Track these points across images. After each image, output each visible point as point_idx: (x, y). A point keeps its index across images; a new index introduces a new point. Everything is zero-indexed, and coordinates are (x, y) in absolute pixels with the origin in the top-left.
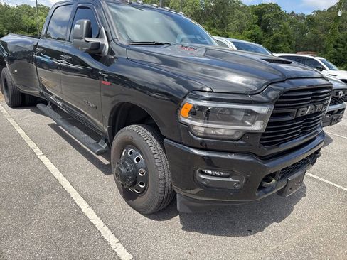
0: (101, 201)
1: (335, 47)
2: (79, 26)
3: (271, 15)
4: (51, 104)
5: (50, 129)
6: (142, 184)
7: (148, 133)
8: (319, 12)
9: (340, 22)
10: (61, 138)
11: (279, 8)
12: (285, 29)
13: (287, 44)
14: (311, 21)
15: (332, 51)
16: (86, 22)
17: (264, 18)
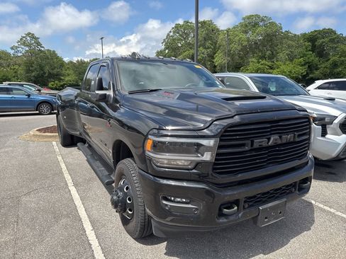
0: (104, 226)
3: (326, 40)
4: (88, 143)
6: (130, 210)
11: (334, 32)
12: (344, 52)
17: (318, 43)
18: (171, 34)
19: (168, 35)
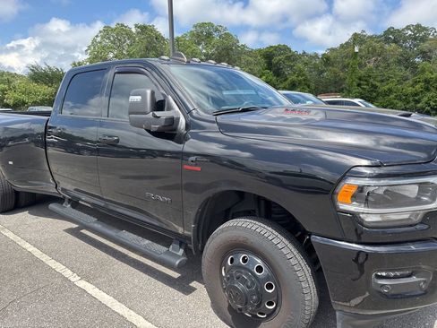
1: (359, 85)
2: (140, 97)
3: (282, 57)
4: (70, 201)
5: (70, 237)
6: (271, 304)
7: (269, 229)
8: (332, 50)
9: (358, 58)
10: (93, 248)
11: (289, 49)
12: (301, 71)
13: (306, 87)
14: (327, 60)
15: (356, 90)
16: (149, 92)
17: (275, 60)
18: (99, 39)
19: (94, 40)
